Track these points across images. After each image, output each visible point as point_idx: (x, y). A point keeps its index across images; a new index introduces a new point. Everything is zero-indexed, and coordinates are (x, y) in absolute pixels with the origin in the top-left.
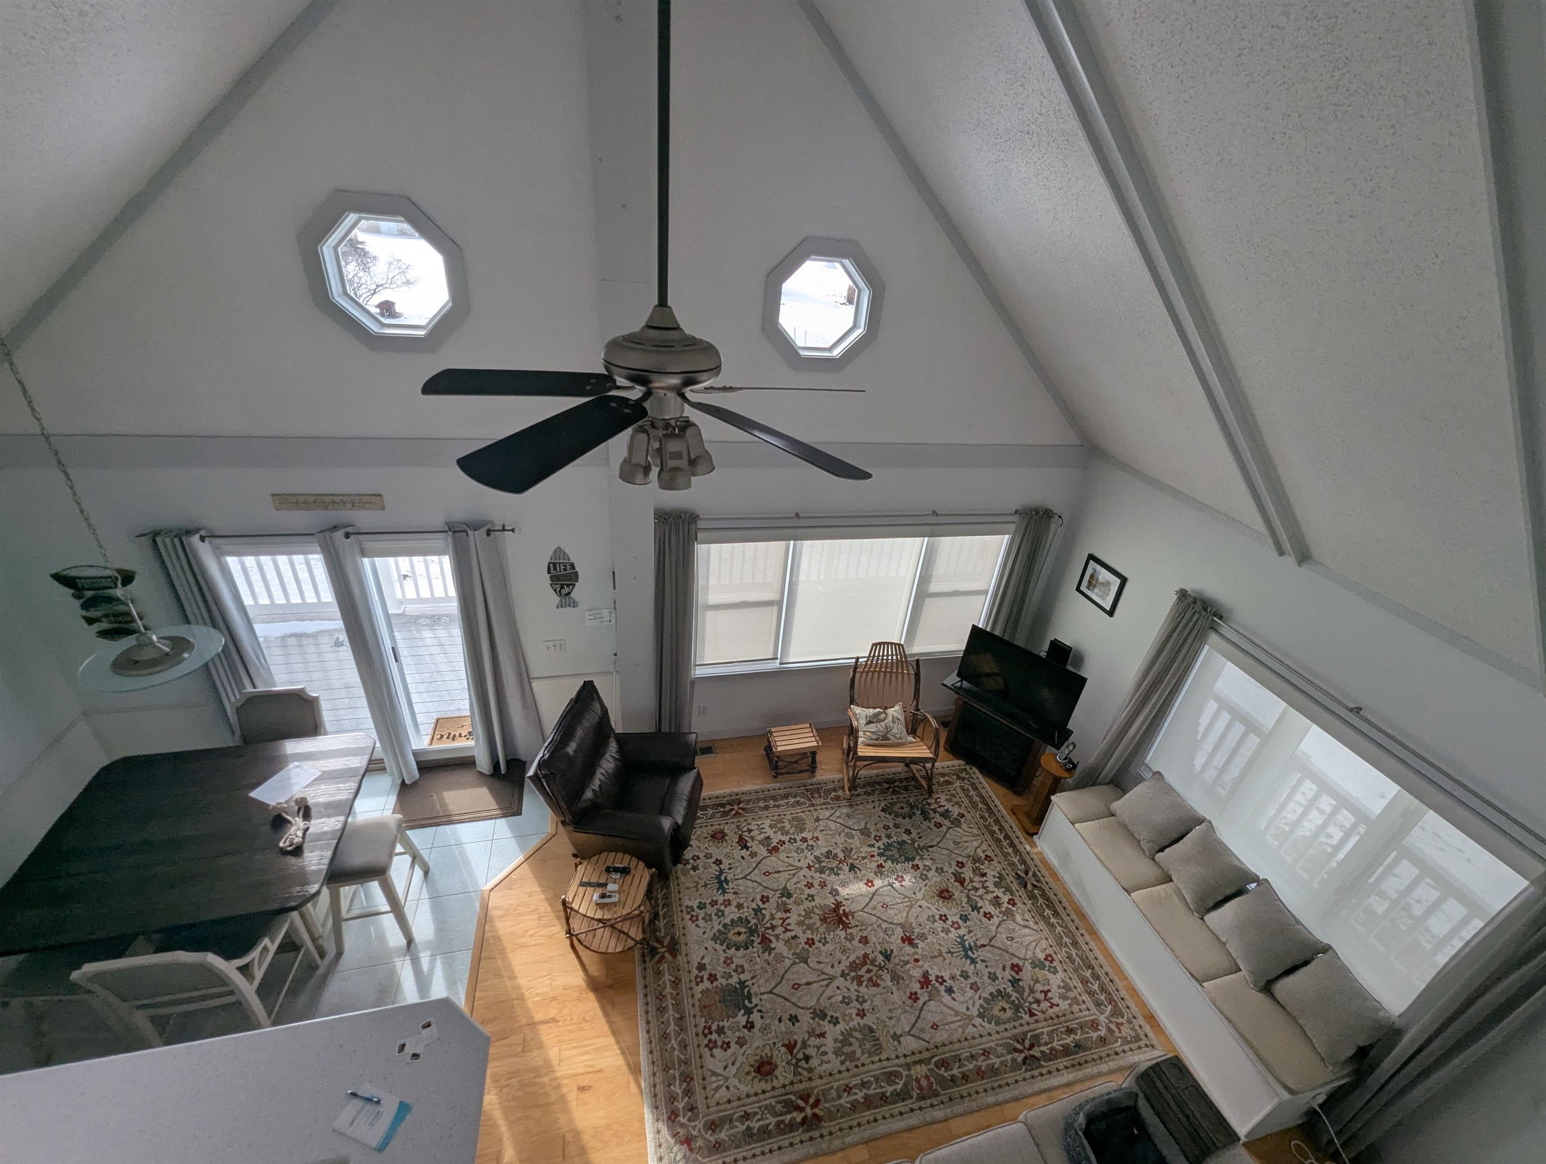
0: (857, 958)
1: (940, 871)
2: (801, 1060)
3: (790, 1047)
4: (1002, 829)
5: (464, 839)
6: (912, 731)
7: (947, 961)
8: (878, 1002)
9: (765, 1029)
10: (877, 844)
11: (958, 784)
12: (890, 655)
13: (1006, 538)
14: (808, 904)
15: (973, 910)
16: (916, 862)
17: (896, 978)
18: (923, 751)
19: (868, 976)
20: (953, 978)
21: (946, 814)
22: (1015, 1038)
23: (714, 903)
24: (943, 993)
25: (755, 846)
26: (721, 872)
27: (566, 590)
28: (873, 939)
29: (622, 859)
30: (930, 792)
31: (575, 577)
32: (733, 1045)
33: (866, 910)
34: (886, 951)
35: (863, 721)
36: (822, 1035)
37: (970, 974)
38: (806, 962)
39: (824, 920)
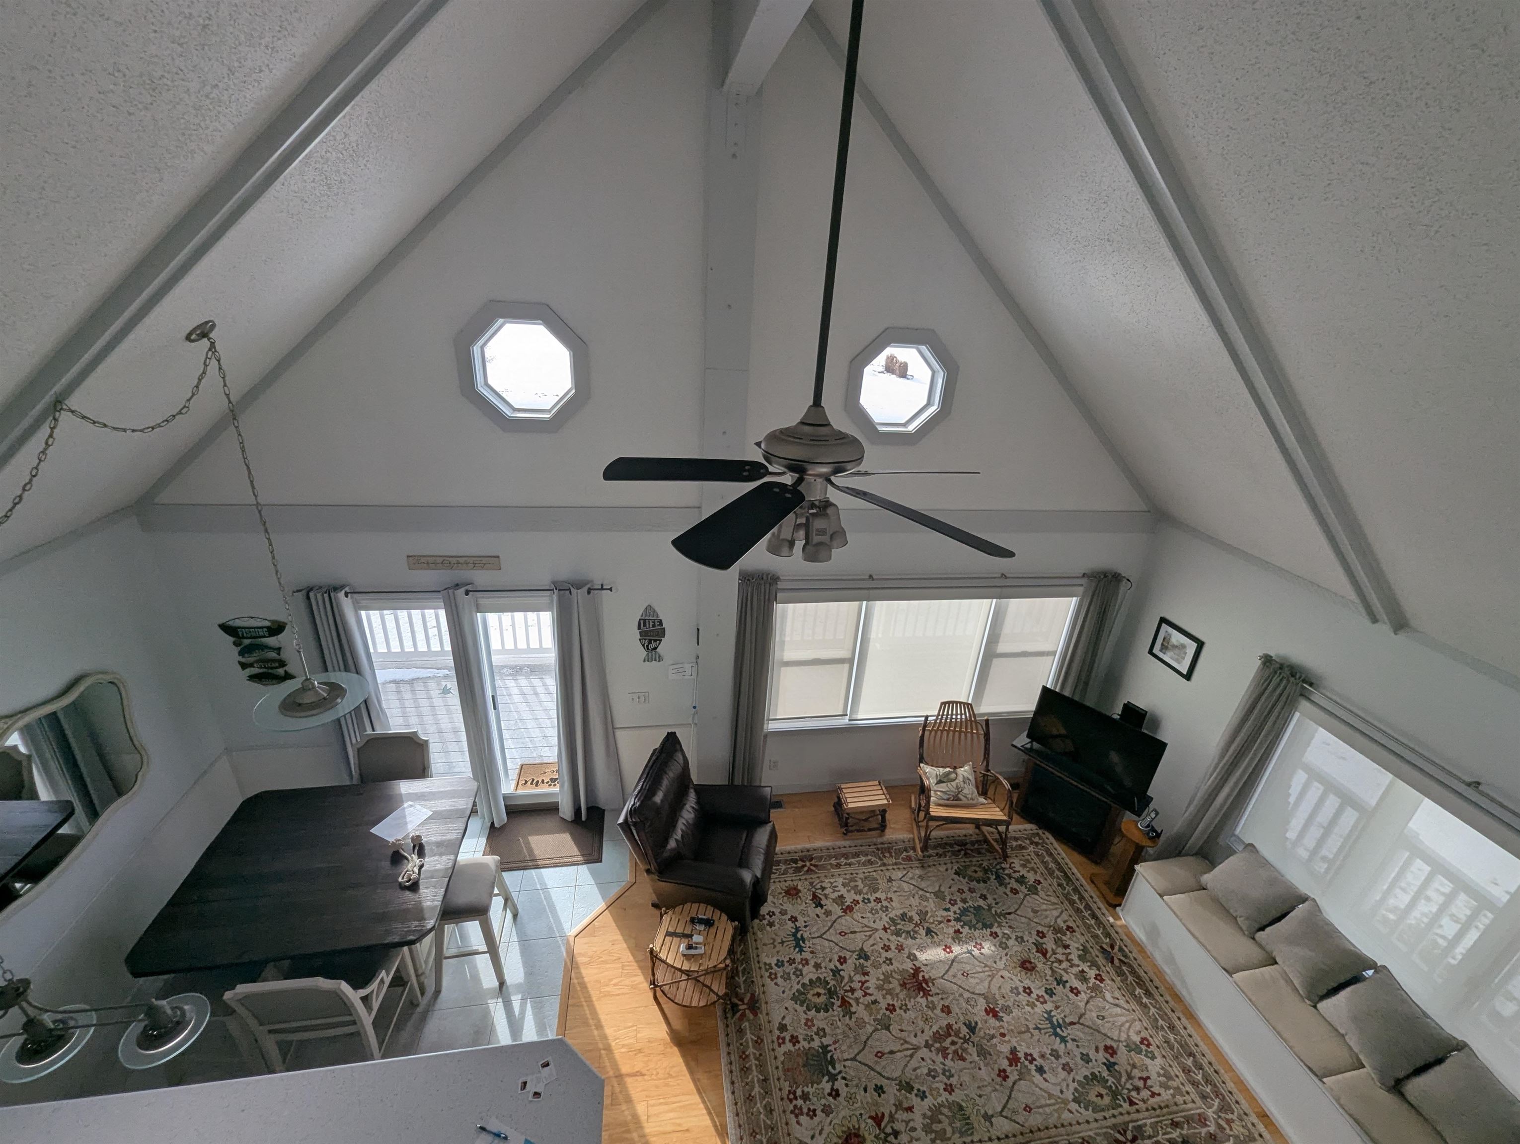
0: (940, 1028)
1: (1020, 940)
2: (890, 1134)
3: (878, 1120)
4: (1081, 898)
5: (550, 884)
6: (984, 793)
7: (1036, 1038)
8: (966, 1078)
9: (850, 1098)
10: (953, 909)
11: (1031, 848)
12: (959, 714)
13: (1074, 600)
14: (885, 968)
15: (1058, 984)
16: (995, 929)
17: (983, 1053)
18: (996, 814)
19: (953, 1048)
20: (1043, 1056)
21: (1021, 880)
22: (1114, 1127)
23: (792, 961)
24: (1034, 1073)
25: (829, 904)
26: (797, 929)
27: (653, 645)
28: (955, 1009)
29: (705, 912)
30: (1005, 857)
31: (662, 633)
32: (818, 1112)
33: (945, 977)
34: (970, 1022)
35: (933, 781)
36: (910, 1109)
37: (1061, 1053)
38: (887, 1028)
39: (903, 985)
